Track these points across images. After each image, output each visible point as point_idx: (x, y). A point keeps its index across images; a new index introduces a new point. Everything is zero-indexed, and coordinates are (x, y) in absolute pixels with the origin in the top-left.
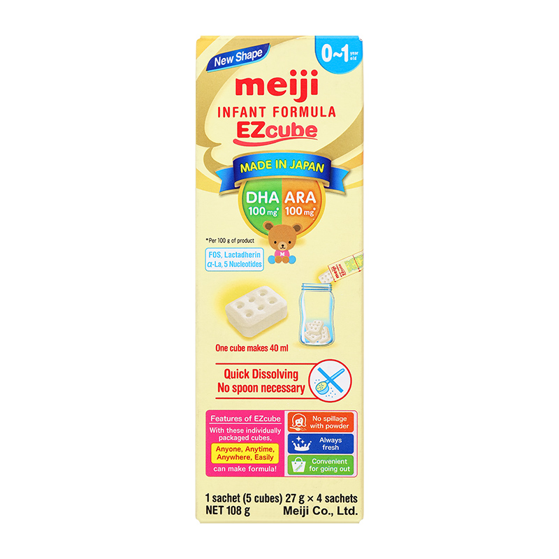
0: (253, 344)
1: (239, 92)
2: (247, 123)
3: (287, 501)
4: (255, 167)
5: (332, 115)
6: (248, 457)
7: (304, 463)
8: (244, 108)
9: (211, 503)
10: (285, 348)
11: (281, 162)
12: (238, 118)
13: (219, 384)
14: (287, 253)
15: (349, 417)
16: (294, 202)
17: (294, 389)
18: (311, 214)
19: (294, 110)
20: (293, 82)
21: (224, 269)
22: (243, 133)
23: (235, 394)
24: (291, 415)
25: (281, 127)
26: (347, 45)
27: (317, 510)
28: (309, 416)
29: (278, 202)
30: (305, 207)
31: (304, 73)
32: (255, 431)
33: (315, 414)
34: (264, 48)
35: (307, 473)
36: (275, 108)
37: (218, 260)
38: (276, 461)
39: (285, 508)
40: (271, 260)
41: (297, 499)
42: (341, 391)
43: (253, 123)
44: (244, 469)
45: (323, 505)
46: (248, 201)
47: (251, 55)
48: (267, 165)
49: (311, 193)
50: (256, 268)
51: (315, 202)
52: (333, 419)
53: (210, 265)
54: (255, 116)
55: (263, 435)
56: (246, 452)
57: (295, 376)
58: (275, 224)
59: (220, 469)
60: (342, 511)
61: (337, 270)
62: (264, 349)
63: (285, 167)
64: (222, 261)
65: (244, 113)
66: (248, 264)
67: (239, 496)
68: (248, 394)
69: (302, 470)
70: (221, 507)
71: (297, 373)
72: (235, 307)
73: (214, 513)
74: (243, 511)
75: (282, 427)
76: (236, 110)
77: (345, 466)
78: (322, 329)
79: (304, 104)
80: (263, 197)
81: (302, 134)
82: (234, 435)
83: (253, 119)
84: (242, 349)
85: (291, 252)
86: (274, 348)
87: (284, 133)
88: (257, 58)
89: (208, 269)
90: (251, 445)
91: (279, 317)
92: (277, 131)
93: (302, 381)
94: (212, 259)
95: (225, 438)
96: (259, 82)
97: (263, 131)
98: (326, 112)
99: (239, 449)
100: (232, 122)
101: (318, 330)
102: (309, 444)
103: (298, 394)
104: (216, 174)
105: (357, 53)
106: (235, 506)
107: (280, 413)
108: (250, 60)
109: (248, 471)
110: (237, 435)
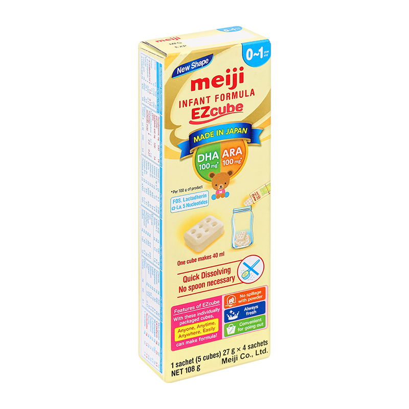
0: (202, 255)
1: (193, 89)
2: (198, 109)
3: (224, 355)
4: (204, 138)
5: (252, 95)
6: (199, 332)
7: (235, 327)
8: (196, 99)
9: (175, 369)
10: (222, 254)
11: (220, 131)
12: (193, 106)
13: (180, 287)
14: (224, 191)
15: (263, 290)
16: (228, 156)
17: (229, 279)
18: (239, 162)
19: (228, 95)
20: (228, 77)
21: (183, 209)
22: (196, 116)
23: (190, 292)
24: (226, 297)
25: (220, 108)
26: (262, 47)
27: (243, 356)
28: (237, 295)
29: (218, 158)
30: (235, 158)
31: (235, 70)
32: (203, 313)
33: (241, 293)
34: (210, 57)
35: (237, 333)
36: (216, 96)
37: (179, 204)
38: (217, 330)
39: (223, 359)
40: (214, 198)
41: (230, 351)
42: (257, 274)
43: (202, 108)
44: (196, 341)
45: (247, 351)
46: (199, 161)
47: (201, 63)
48: (211, 135)
49: (239, 148)
50: (204, 205)
51: (241, 154)
52: (253, 293)
53: (174, 208)
54: (203, 103)
55: (208, 315)
56: (197, 329)
57: (228, 271)
58: (216, 173)
59: (180, 344)
60: (258, 352)
61: (255, 196)
62: (209, 257)
63: (222, 134)
64: (181, 204)
65: (196, 102)
66: (198, 203)
67: (193, 359)
68: (199, 290)
69: (233, 332)
70: (181, 369)
71: (230, 268)
72: (190, 234)
73: (177, 375)
74: (196, 368)
75: (220, 307)
76: (191, 101)
77: (260, 323)
78: (245, 236)
79: (234, 91)
80: (208, 157)
81: (233, 110)
82: (189, 319)
83: (203, 105)
84: (195, 260)
85: (226, 190)
86: (215, 256)
87: (222, 111)
88: (206, 64)
89: (172, 211)
90: (200, 324)
91: (219, 234)
92: (218, 111)
93: (233, 273)
94: (175, 205)
95: (184, 323)
96: (206, 80)
97: (208, 113)
98: (249, 93)
99: (192, 328)
100: (188, 110)
101: (243, 237)
102: (238, 314)
103: (230, 283)
104: (178, 147)
105: (268, 52)
106: (190, 367)
107: (219, 298)
108: (201, 66)
109: (199, 341)
110: (191, 319)
